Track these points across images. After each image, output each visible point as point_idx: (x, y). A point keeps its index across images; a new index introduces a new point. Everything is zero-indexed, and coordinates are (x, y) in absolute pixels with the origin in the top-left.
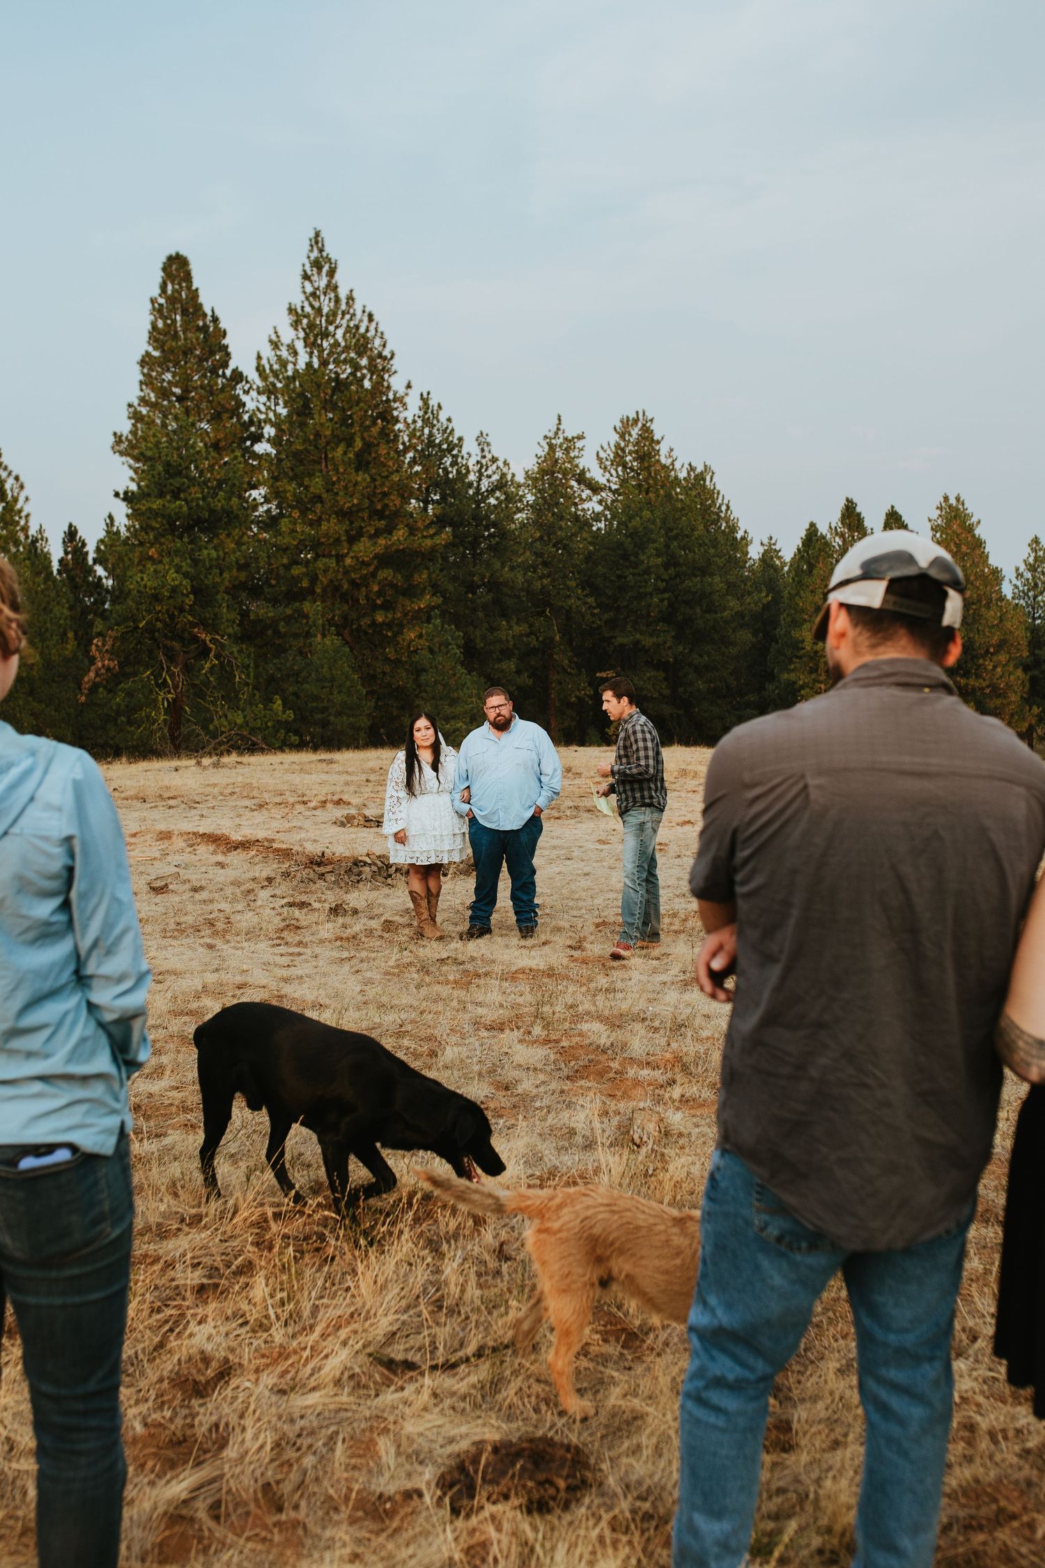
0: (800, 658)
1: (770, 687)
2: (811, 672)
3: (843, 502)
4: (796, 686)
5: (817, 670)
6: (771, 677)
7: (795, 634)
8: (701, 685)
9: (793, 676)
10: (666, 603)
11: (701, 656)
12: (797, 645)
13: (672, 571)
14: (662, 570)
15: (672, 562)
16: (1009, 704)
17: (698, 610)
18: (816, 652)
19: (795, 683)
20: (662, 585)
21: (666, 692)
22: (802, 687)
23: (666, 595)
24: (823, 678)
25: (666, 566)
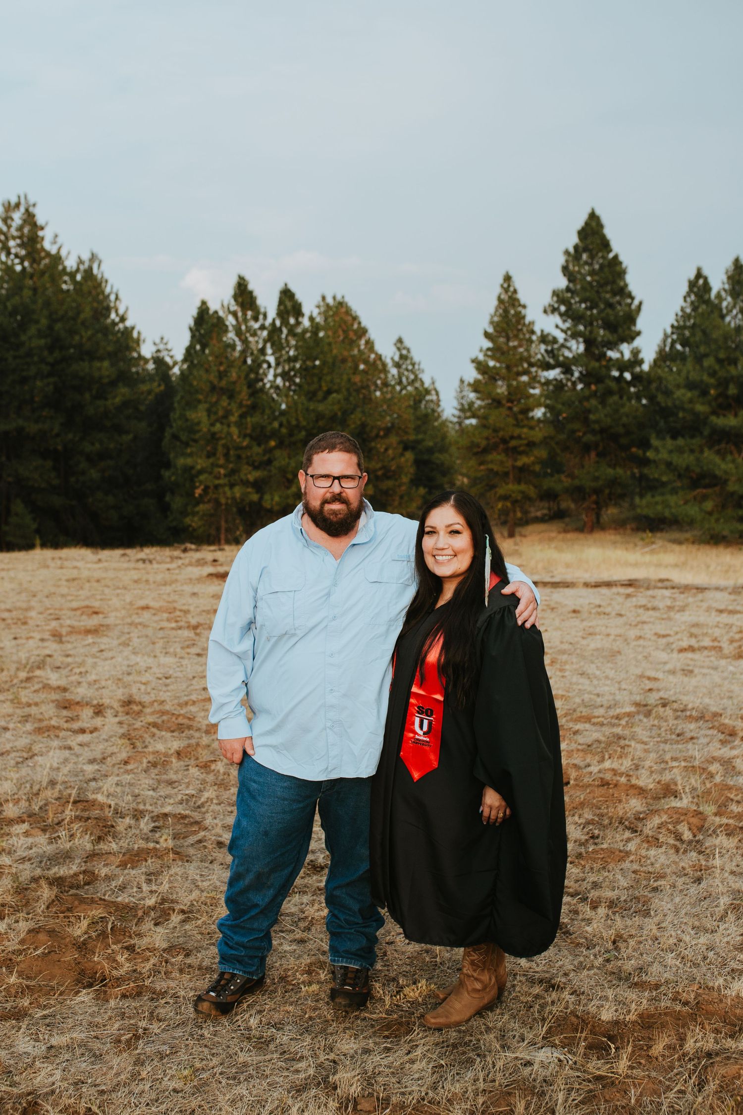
0: (196, 441)
1: (166, 474)
2: (208, 457)
3: (234, 281)
4: (194, 472)
5: (214, 454)
6: (168, 465)
7: (192, 415)
8: (94, 474)
9: (189, 461)
10: (51, 387)
11: (93, 444)
12: (192, 428)
13: (57, 354)
14: (46, 353)
15: (56, 344)
16: (399, 486)
17: (87, 396)
18: (213, 435)
19: (192, 468)
20: (46, 369)
21: (56, 482)
22: (201, 472)
23: (51, 380)
24: (222, 461)
25: (51, 349)
